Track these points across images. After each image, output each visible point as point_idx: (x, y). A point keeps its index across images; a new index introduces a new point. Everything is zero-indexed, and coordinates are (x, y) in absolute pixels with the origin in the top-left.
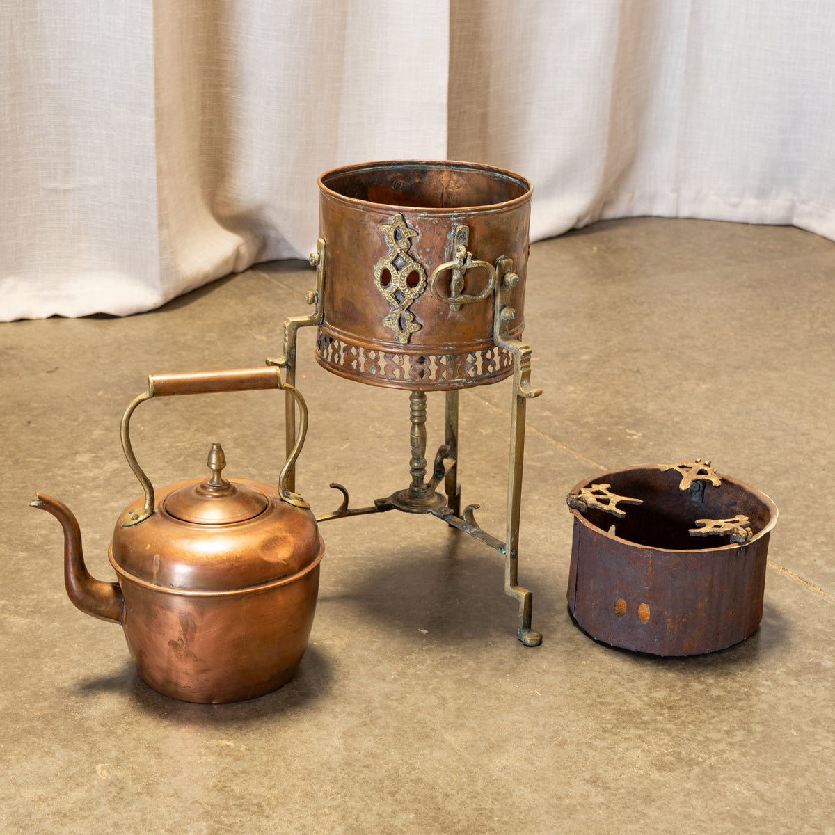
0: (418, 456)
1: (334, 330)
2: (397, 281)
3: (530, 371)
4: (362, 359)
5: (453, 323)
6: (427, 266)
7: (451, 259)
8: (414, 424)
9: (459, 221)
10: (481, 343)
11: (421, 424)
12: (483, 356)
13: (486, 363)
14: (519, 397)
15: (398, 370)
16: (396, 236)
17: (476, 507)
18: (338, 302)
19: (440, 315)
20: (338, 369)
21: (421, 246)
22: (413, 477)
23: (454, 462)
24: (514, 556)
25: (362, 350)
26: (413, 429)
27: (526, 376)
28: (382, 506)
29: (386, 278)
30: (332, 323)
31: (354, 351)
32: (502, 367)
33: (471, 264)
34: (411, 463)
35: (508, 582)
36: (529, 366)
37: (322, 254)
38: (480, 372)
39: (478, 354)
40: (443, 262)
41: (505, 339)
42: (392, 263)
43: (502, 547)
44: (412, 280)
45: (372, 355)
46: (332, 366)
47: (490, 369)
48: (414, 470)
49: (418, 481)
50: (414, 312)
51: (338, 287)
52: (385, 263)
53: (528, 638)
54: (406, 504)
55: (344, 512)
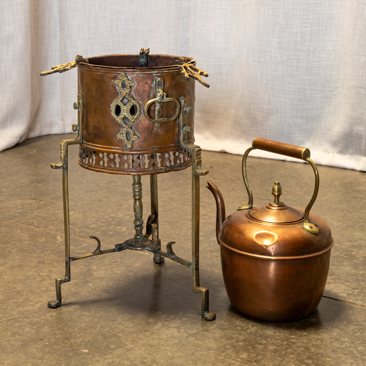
0: (138, 218)
1: (89, 145)
2: (125, 111)
3: (201, 161)
4: (106, 159)
5: (157, 135)
6: (141, 102)
7: (155, 97)
8: (136, 200)
9: (157, 76)
10: (173, 147)
11: (140, 199)
12: (174, 154)
13: (176, 158)
14: (195, 176)
15: (126, 164)
16: (124, 86)
17: (174, 243)
18: (91, 128)
19: (149, 130)
20: (92, 167)
21: (136, 91)
22: (136, 230)
23: (157, 226)
24: (197, 269)
25: (105, 154)
26: (135, 203)
27: (199, 163)
28: (120, 248)
29: (118, 110)
30: (88, 141)
31: (101, 155)
32: (185, 161)
33: (166, 99)
34: (135, 222)
35: (195, 284)
36: (200, 158)
37: (81, 101)
38: (173, 164)
39: (171, 153)
40: (149, 99)
41: (186, 144)
42: (121, 101)
43: (189, 264)
44: (133, 111)
45: (112, 156)
46: (89, 166)
47: (178, 162)
48: (136, 226)
49: (139, 233)
50: (134, 129)
51: (90, 119)
52: (117, 102)
53: (208, 315)
54: (133, 246)
55: (99, 252)
